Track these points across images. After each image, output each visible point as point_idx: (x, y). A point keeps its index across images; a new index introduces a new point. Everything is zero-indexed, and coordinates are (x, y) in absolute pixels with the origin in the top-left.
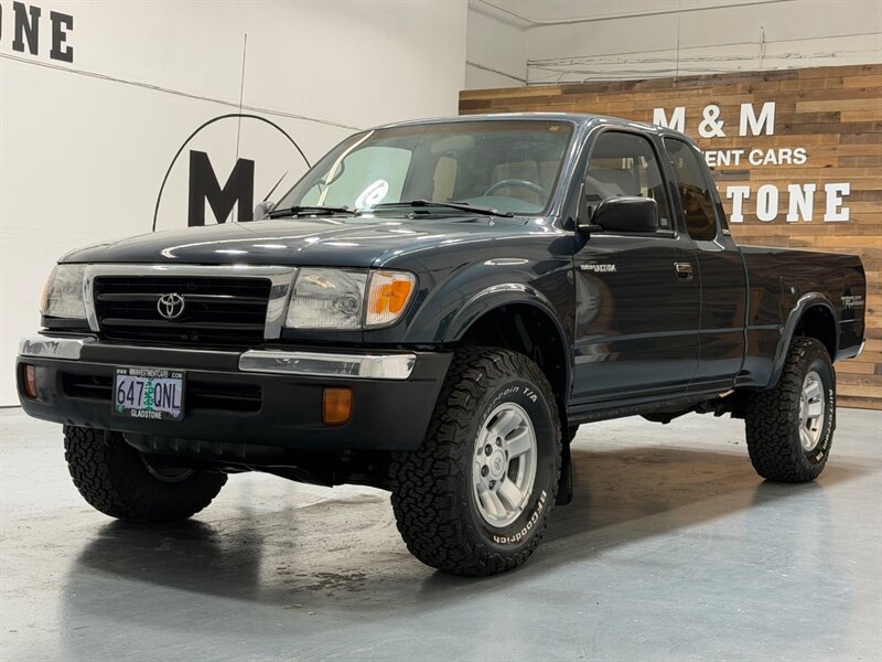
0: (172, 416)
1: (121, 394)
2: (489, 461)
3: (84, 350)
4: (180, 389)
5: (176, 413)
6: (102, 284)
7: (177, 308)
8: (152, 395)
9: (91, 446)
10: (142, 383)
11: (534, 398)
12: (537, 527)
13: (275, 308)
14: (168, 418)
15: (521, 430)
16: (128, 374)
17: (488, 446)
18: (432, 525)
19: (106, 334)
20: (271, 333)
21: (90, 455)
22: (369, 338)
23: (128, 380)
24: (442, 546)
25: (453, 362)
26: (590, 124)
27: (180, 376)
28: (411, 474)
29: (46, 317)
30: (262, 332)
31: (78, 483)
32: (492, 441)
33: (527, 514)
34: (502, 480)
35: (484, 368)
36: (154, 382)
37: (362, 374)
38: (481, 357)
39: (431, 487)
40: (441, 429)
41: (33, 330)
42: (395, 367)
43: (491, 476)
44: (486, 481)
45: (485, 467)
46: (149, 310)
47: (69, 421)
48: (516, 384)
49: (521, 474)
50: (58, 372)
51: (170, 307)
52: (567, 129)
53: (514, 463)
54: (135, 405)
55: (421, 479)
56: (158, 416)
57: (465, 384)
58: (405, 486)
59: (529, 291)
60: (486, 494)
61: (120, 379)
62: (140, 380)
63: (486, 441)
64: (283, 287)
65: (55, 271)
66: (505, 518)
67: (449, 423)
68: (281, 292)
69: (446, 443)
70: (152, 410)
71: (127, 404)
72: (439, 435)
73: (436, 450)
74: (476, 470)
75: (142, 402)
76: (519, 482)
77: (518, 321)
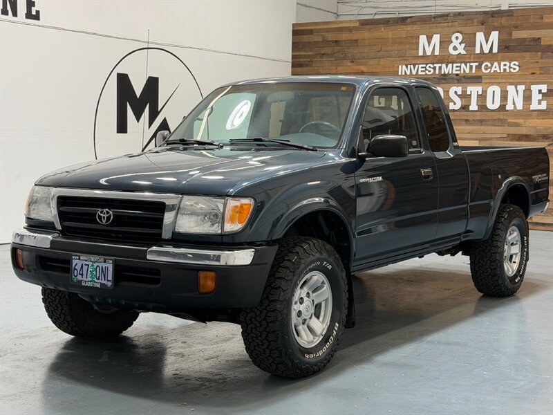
0: (106, 286)
1: (76, 271)
2: (302, 308)
3: (52, 242)
4: (111, 270)
5: (109, 284)
6: (62, 201)
7: (109, 218)
8: (94, 272)
9: (57, 295)
10: (88, 265)
11: (330, 267)
12: (332, 346)
13: (168, 217)
14: (104, 287)
15: (322, 287)
16: (79, 259)
17: (302, 298)
18: (266, 350)
19: (65, 232)
20: (166, 234)
21: (57, 300)
22: (225, 240)
23: (80, 263)
24: (273, 362)
25: (279, 249)
26: (367, 84)
27: (111, 262)
28: (253, 319)
29: (28, 218)
30: (161, 234)
31: (50, 316)
32: (304, 295)
33: (326, 339)
34: (310, 318)
35: (298, 253)
36: (96, 265)
37: (222, 263)
38: (296, 245)
39: (266, 328)
40: (271, 292)
41: (20, 226)
42: (243, 257)
43: (303, 316)
44: (300, 320)
45: (300, 312)
46: (91, 218)
47: (44, 285)
48: (318, 260)
49: (322, 314)
50: (37, 256)
51: (104, 217)
52: (352, 89)
53: (318, 307)
54: (84, 278)
55: (260, 323)
56: (98, 286)
57: (286, 263)
58: (249, 326)
59: (326, 202)
60: (300, 328)
61: (74, 262)
62: (87, 263)
63: (300, 295)
64: (173, 205)
65: (33, 190)
66: (313, 342)
67: (276, 288)
68: (172, 208)
69: (274, 301)
70: (95, 282)
71: (79, 277)
72: (270, 296)
73: (269, 305)
74: (294, 314)
75: (88, 277)
76: (321, 318)
77: (321, 218)
